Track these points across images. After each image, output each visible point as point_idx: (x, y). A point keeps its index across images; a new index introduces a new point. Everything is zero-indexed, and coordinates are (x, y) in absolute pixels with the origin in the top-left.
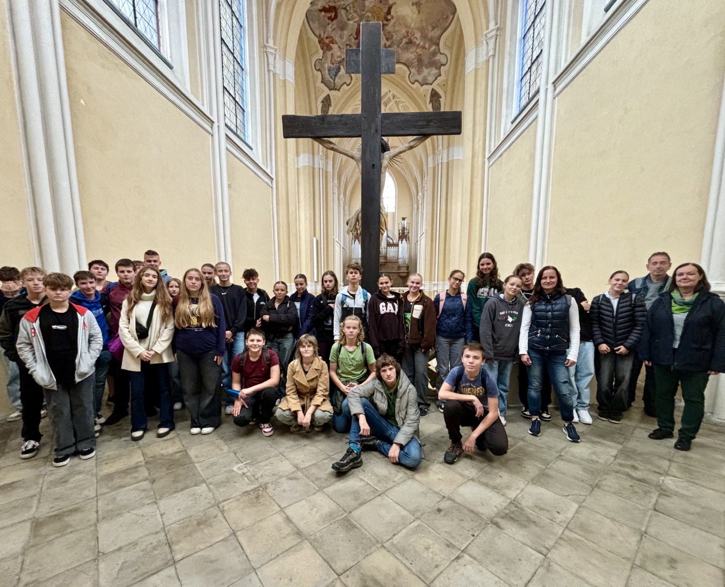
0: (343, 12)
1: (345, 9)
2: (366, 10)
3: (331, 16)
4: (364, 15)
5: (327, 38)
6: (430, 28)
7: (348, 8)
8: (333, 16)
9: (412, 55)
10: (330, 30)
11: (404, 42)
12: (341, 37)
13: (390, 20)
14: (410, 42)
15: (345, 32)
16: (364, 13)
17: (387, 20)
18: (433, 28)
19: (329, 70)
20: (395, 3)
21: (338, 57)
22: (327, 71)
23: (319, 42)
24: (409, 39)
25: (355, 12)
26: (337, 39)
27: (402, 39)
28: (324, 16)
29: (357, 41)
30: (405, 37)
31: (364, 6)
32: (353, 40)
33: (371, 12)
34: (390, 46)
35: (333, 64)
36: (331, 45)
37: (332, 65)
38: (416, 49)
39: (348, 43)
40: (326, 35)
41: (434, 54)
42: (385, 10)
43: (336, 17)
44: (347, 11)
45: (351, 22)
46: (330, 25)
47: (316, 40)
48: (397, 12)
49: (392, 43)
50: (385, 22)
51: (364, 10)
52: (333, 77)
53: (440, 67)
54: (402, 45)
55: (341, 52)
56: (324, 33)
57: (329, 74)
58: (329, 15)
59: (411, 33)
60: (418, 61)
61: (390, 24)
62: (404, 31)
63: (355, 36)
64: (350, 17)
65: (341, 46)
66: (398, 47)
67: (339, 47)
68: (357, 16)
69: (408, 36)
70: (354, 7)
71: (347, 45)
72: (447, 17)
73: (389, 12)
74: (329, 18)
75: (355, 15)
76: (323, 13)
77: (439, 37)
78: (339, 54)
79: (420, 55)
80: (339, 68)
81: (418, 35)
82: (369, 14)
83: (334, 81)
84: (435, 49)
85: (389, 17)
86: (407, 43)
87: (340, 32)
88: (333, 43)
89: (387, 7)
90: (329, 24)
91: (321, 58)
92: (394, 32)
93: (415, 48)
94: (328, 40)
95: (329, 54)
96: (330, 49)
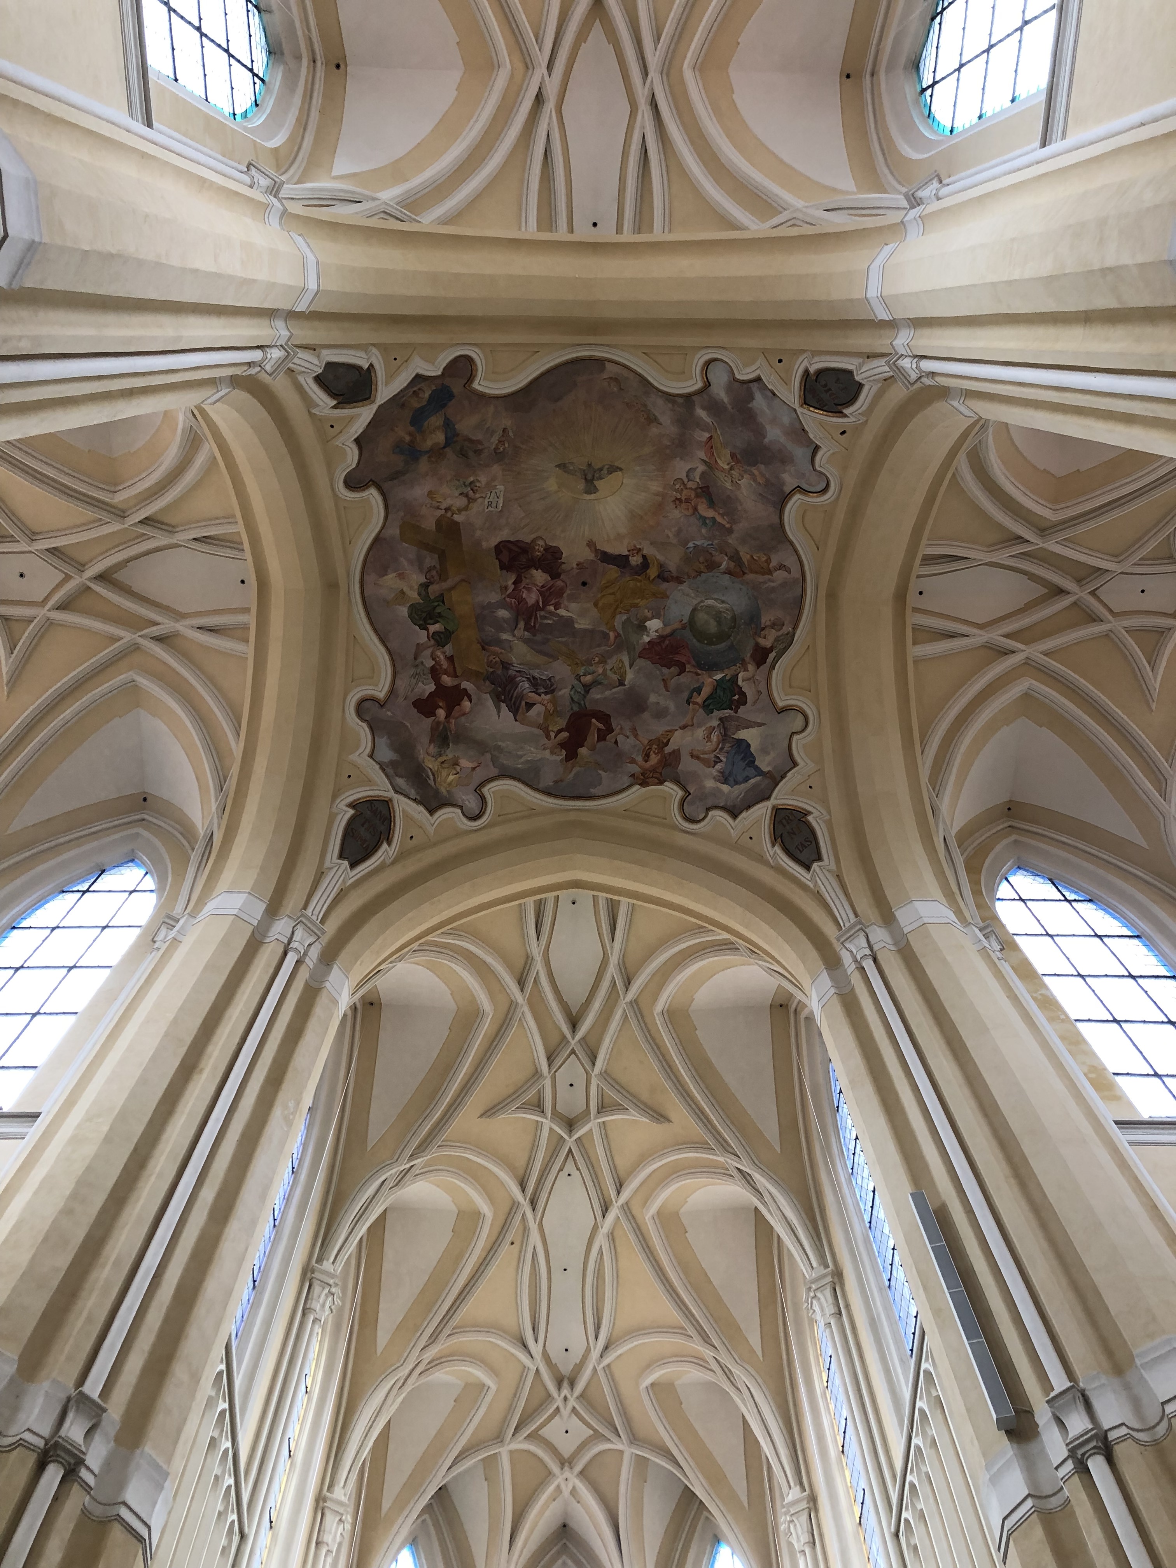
0: (596, 694)
1: (587, 688)
2: (603, 628)
3: (599, 730)
4: (618, 636)
5: (646, 758)
6: (654, 430)
7: (588, 679)
8: (600, 726)
9: (743, 482)
10: (632, 740)
11: (710, 513)
12: (660, 714)
13: (644, 557)
14: (706, 492)
15: (653, 698)
16: (612, 635)
17: (646, 564)
18: (652, 419)
19: (725, 781)
20: (591, 544)
21: (709, 738)
22: (725, 788)
23: (644, 784)
24: (697, 496)
25: (603, 661)
26: (658, 728)
27: (704, 519)
28: (592, 749)
29: (688, 667)
30: (695, 509)
31: (590, 633)
32: (684, 679)
33: (613, 617)
34: (735, 558)
35: (718, 760)
36: (667, 750)
37: (719, 766)
38: (723, 470)
39: (686, 695)
40: (640, 759)
41: (715, 407)
42: (613, 572)
43: (605, 718)
44: (596, 683)
45: (630, 676)
46: (620, 738)
47: (637, 791)
48: (619, 537)
49: (722, 551)
50: (653, 572)
51: (606, 636)
52: (751, 771)
53: (744, 382)
54: (719, 519)
55: (699, 726)
56: (633, 761)
57: (737, 783)
58: (593, 737)
59: (681, 492)
60: (754, 464)
61: (661, 558)
62: (676, 514)
63: (674, 670)
64: (615, 677)
65: (683, 723)
66: (730, 531)
67: (683, 727)
68: (614, 658)
69: (688, 501)
70: (589, 662)
71: (688, 702)
72: (615, 380)
73: (620, 561)
74: (602, 737)
75: (611, 663)
76: (583, 751)
77: (669, 397)
78: (700, 733)
79: (733, 455)
80: (740, 741)
81: (680, 468)
82: (619, 619)
83: (759, 772)
84: (704, 408)
85: (635, 560)
86: (712, 504)
87: (646, 715)
88: (667, 744)
89: (602, 566)
90: (616, 742)
91: (680, 793)
92: (684, 543)
93: (718, 473)
94: (653, 756)
95: (687, 764)
96: (676, 755)
